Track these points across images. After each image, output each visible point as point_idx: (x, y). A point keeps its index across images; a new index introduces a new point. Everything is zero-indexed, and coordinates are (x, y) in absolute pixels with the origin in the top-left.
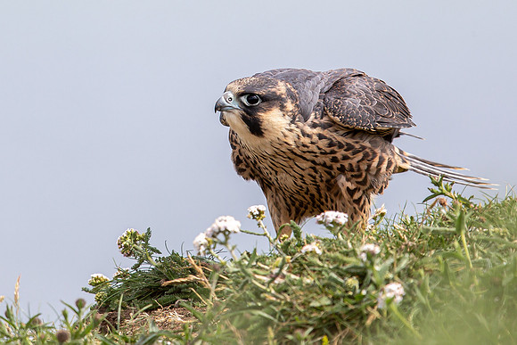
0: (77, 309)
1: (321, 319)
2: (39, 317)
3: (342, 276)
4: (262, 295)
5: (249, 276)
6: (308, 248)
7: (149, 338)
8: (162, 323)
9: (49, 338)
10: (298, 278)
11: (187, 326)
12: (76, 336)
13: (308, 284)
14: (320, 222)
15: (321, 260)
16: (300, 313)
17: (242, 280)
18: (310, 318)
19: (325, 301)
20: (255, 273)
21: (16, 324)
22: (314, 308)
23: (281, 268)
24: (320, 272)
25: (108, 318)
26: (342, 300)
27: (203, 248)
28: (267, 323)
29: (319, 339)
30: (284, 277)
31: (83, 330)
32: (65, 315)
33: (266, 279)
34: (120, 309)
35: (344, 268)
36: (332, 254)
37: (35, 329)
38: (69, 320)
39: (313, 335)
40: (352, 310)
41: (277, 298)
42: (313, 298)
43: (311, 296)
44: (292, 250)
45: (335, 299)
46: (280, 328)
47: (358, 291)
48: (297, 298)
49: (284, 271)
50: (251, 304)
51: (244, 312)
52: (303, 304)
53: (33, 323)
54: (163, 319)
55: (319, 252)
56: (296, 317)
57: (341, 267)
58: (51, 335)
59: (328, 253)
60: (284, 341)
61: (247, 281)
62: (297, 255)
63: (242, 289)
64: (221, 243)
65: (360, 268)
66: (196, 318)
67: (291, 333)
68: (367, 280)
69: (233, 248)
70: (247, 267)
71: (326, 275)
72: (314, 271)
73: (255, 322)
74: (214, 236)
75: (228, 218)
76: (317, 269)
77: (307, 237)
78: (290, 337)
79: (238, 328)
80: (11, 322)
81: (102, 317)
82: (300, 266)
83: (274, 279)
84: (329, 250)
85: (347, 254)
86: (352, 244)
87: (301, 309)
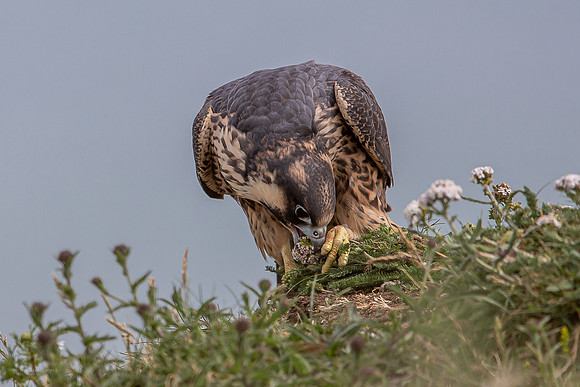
0: (260, 293)
1: (560, 308)
2: (214, 302)
4: (488, 277)
5: (473, 253)
6: (544, 219)
7: (349, 328)
8: (365, 310)
9: (226, 328)
10: (531, 256)
11: (395, 314)
12: (259, 325)
13: (544, 264)
14: (560, 188)
15: (560, 234)
16: (534, 300)
17: (462, 257)
18: (546, 306)
19: (565, 285)
20: (480, 250)
21: (184, 310)
22: (551, 293)
23: (512, 244)
24: (559, 249)
25: (298, 304)
27: (416, 219)
28: (493, 312)
29: (557, 330)
30: (515, 254)
31: (267, 318)
32: (246, 298)
33: (493, 257)
34: (313, 293)
36: (574, 228)
37: (209, 316)
38: (251, 305)
39: (549, 326)
41: (506, 280)
42: (550, 281)
43: (547, 278)
44: (525, 222)
45: (577, 282)
46: (510, 318)
48: (531, 281)
49: (515, 248)
50: (475, 288)
51: (466, 298)
52: (538, 289)
53: (207, 309)
54: (366, 306)
55: (558, 224)
56: (530, 304)
58: (228, 323)
59: (569, 227)
60: (514, 334)
61: (470, 260)
62: (532, 228)
63: (463, 269)
64: (439, 213)
66: (407, 304)
67: (522, 323)
69: (453, 219)
70: (470, 241)
71: (566, 253)
72: (552, 248)
73: (478, 309)
74: (429, 205)
75: (448, 182)
76: (555, 245)
77: (544, 207)
78: (522, 328)
79: (459, 317)
80: (179, 308)
81: (291, 302)
82: (535, 242)
83: (502, 257)
84: (570, 223)
87: (535, 294)
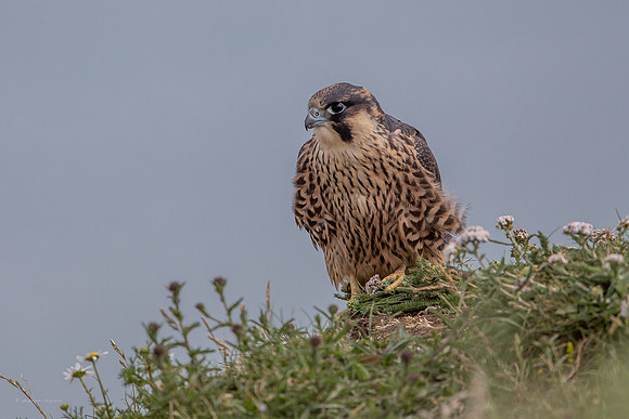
0: (330, 315)
1: (567, 327)
2: (293, 323)
3: (587, 285)
4: (510, 303)
5: (498, 284)
6: (554, 257)
7: (400, 343)
8: (412, 329)
9: (302, 343)
10: (544, 286)
11: (436, 332)
12: (329, 341)
13: (553, 293)
14: (566, 233)
15: (567, 269)
16: (546, 321)
17: (488, 288)
18: (556, 325)
19: (571, 309)
20: (503, 281)
21: (270, 329)
22: (560, 315)
23: (529, 277)
25: (360, 324)
26: (586, 308)
27: (452, 257)
28: (514, 330)
29: (564, 345)
30: (531, 285)
31: (335, 336)
32: (318, 320)
33: (514, 287)
34: (371, 315)
35: (589, 277)
36: (578, 264)
37: (289, 334)
38: (322, 325)
39: (558, 341)
40: (596, 318)
41: (524, 305)
42: (559, 306)
43: (556, 303)
44: (539, 260)
45: (580, 307)
46: (527, 335)
47: (602, 300)
48: (544, 306)
49: (531, 280)
50: (500, 311)
51: (492, 319)
52: (549, 312)
53: (288, 328)
54: (413, 326)
55: (565, 261)
56: (543, 324)
57: (586, 276)
58: (304, 339)
59: (573, 263)
60: (531, 348)
61: (495, 290)
62: (544, 264)
63: (490, 296)
64: (470, 252)
65: (604, 277)
66: (445, 324)
67: (537, 340)
68: (610, 289)
69: (482, 257)
70: (495, 275)
71: (572, 284)
72: (560, 280)
73: (502, 328)
74: (463, 246)
75: (478, 228)
76: (563, 277)
77: (554, 247)
78: (536, 343)
79: (486, 335)
80: (265, 327)
81: (354, 323)
82: (547, 275)
83: (521, 287)
84: (575, 260)
85: (592, 264)
86: (598, 254)
87: (547, 316)
